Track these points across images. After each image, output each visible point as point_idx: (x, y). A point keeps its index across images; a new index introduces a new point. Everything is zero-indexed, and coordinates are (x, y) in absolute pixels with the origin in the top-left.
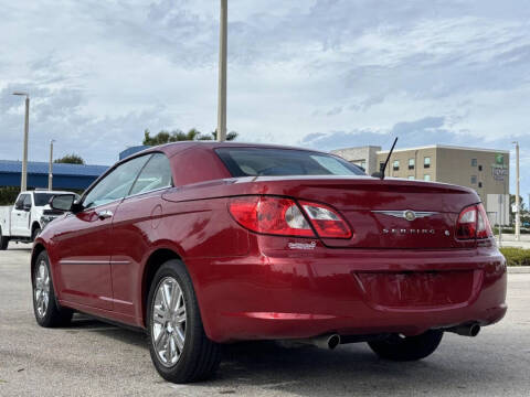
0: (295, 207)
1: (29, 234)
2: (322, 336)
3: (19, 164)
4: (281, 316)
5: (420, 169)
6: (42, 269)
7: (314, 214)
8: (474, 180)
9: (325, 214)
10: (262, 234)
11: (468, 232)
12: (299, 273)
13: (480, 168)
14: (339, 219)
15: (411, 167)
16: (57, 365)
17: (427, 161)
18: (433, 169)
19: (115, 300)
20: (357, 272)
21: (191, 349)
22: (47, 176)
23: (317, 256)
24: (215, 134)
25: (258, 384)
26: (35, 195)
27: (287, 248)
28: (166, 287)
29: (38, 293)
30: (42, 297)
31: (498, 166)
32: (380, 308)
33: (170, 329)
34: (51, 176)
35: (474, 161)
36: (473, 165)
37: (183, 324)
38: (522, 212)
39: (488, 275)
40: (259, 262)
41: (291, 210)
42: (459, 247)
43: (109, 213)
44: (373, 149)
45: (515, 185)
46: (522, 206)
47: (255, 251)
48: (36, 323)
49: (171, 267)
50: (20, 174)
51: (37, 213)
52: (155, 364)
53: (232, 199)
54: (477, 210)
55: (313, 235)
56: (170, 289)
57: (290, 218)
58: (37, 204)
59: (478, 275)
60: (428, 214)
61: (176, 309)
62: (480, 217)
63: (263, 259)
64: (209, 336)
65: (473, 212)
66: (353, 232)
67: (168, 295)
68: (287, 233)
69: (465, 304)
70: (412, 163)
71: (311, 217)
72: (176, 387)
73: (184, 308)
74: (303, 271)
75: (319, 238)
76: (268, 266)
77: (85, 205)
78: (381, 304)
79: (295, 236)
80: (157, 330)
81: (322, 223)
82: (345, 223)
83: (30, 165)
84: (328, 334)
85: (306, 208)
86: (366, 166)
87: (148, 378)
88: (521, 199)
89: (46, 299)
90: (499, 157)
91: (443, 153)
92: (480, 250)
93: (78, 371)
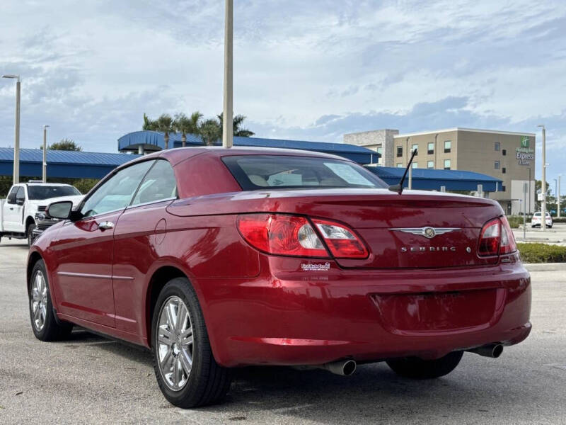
0: (309, 226)
1: (23, 230)
2: (337, 362)
3: (10, 151)
4: (294, 342)
5: (440, 154)
6: (39, 279)
7: (329, 233)
8: (497, 166)
9: (340, 233)
10: (273, 255)
11: (490, 248)
12: (312, 295)
13: (504, 153)
14: (355, 238)
15: (431, 152)
16: (58, 386)
17: (448, 146)
18: (454, 154)
19: (118, 317)
20: (374, 295)
21: (198, 373)
22: (41, 164)
23: (332, 278)
24: (221, 117)
25: (269, 409)
26: (28, 187)
27: (300, 269)
28: (172, 306)
29: (35, 305)
30: (39, 308)
31: (524, 150)
32: (399, 332)
33: (176, 351)
34: (45, 164)
35: (497, 146)
36: (496, 150)
37: (190, 346)
38: (548, 199)
39: (512, 290)
40: (270, 285)
41: (304, 229)
42: (481, 264)
43: (110, 224)
44: (390, 133)
45: (542, 170)
46: (549, 193)
47: (266, 273)
48: (33, 336)
49: (178, 286)
50: (11, 163)
51: (32, 207)
52: (161, 387)
53: (241, 216)
54: (501, 223)
55: (327, 255)
56: (176, 309)
57: (303, 237)
58: (30, 198)
59: (501, 294)
60: (449, 230)
61: (183, 330)
62: (503, 230)
63: (275, 282)
64: (218, 360)
65: (496, 226)
66: (369, 251)
67: (174, 315)
68: (300, 254)
69: (487, 325)
70: (431, 147)
71: (325, 236)
72: (183, 412)
73: (191, 330)
74: (316, 293)
75: (334, 258)
76: (280, 289)
77: (84, 212)
78: (400, 328)
79: (308, 257)
80: (163, 352)
81: (337, 243)
82: (360, 242)
83: (22, 152)
84: (342, 360)
85: (319, 226)
86: (382, 151)
87: (153, 402)
88: (547, 185)
89: (44, 311)
90: (525, 141)
91: (465, 137)
92: (504, 267)
93: (80, 395)
